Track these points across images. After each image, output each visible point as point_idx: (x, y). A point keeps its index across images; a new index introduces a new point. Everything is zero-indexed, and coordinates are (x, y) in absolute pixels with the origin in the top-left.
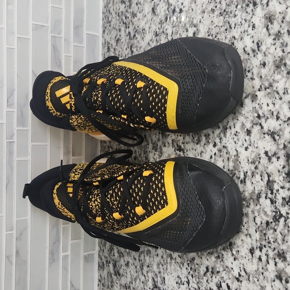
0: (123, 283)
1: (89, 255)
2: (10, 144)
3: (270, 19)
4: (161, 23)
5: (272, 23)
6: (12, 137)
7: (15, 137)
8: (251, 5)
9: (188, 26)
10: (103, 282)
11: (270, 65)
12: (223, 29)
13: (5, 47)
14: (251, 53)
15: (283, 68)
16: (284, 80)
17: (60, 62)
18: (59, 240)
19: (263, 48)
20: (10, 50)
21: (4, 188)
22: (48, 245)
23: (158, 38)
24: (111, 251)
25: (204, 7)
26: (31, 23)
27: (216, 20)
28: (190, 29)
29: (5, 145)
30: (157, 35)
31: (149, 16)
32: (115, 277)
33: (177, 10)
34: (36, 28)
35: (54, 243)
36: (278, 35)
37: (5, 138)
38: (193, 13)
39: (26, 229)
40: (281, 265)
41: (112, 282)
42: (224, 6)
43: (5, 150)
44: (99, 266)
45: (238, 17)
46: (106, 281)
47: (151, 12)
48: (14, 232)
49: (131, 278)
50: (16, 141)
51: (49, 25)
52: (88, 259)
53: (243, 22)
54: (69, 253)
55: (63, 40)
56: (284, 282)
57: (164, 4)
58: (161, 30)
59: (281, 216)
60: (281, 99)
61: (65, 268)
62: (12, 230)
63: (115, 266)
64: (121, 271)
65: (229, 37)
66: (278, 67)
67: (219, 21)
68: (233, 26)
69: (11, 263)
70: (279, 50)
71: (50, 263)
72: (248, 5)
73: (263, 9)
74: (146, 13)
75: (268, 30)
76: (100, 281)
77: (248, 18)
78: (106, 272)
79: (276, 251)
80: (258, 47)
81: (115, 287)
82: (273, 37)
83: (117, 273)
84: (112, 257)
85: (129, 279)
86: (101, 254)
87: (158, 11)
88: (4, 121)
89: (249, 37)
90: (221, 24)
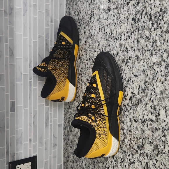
0: (73, 134)
1: (60, 124)
2: (30, 82)
3: (121, 45)
4: (87, 38)
5: (121, 47)
6: (31, 79)
7: (32, 79)
8: (116, 39)
9: (96, 42)
10: (65, 134)
11: (121, 61)
12: (107, 45)
13: (28, 45)
14: (115, 55)
15: (124, 62)
16: (124, 66)
17: (49, 49)
18: (48, 118)
19: (119, 54)
20: (30, 46)
21: (28, 99)
22: (44, 120)
23: (86, 43)
24: (69, 122)
25: (102, 36)
26: (38, 35)
27: (105, 42)
28: (97, 43)
29: (28, 82)
30: (86, 42)
31: (83, 34)
32: (70, 132)
33: (93, 35)
34: (40, 37)
35: (47, 119)
36: (123, 51)
37: (28, 80)
38: (98, 37)
39: (36, 114)
40: (122, 125)
41: (69, 134)
42: (108, 38)
43: (29, 84)
44: (64, 128)
45: (112, 42)
46: (67, 134)
47: (84, 33)
48: (32, 115)
49: (76, 132)
50: (32, 81)
51: (44, 35)
52: (60, 125)
53: (113, 44)
54: (52, 123)
55: (50, 41)
56: (123, 130)
57: (88, 32)
58: (87, 41)
59: (123, 109)
60: (123, 72)
61: (51, 129)
62: (31, 114)
63: (70, 128)
64: (72, 130)
65: (109, 48)
66: (123, 62)
67: (106, 42)
68: (110, 45)
69: (31, 126)
70: (123, 56)
71: (45, 127)
72: (115, 39)
73: (119, 42)
74: (82, 33)
75: (120, 49)
76: (64, 134)
77: (115, 44)
78: (66, 130)
79: (121, 121)
80: (118, 54)
81: (70, 136)
82: (122, 52)
83: (71, 131)
84: (69, 125)
85: (75, 133)
86: (65, 124)
87: (86, 34)
88: (28, 73)
89: (115, 50)
90: (107, 44)
